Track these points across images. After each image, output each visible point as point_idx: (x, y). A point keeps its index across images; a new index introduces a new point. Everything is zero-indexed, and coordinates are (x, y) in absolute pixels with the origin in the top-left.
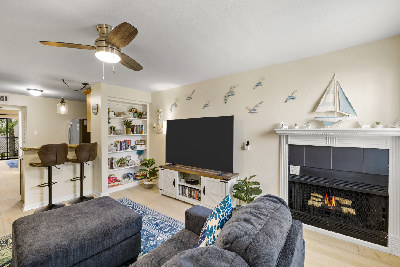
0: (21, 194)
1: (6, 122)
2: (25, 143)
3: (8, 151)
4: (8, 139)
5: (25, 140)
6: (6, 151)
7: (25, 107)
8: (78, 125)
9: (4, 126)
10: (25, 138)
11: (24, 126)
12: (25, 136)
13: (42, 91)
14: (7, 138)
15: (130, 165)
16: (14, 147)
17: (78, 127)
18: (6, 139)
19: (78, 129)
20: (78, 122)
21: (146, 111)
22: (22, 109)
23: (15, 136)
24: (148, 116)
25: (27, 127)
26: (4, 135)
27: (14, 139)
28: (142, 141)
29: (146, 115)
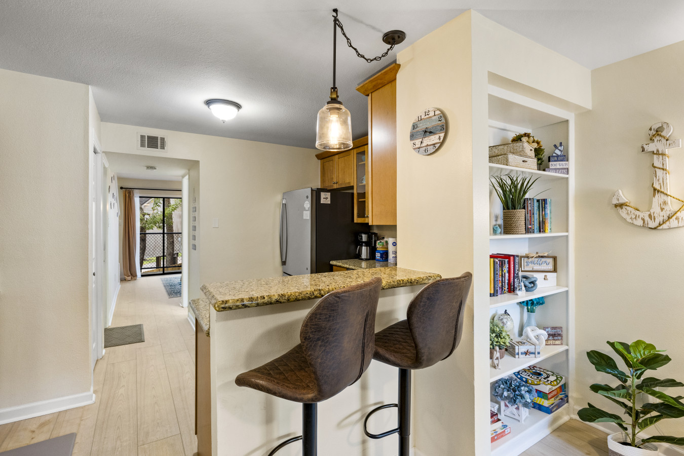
0: (196, 434)
1: (162, 205)
2: (195, 249)
3: (165, 254)
4: (165, 235)
5: (196, 243)
6: (162, 254)
7: (197, 163)
8: (307, 205)
9: (159, 213)
10: (194, 238)
11: (194, 209)
12: (196, 233)
13: (238, 106)
14: (164, 233)
15: (526, 353)
16: (173, 248)
17: (307, 209)
18: (162, 235)
19: (307, 215)
20: (307, 197)
21: (563, 145)
22: (189, 170)
23: (175, 230)
24: (572, 164)
25: (199, 212)
26: (160, 227)
27: (173, 235)
28: (543, 260)
29: (564, 158)
